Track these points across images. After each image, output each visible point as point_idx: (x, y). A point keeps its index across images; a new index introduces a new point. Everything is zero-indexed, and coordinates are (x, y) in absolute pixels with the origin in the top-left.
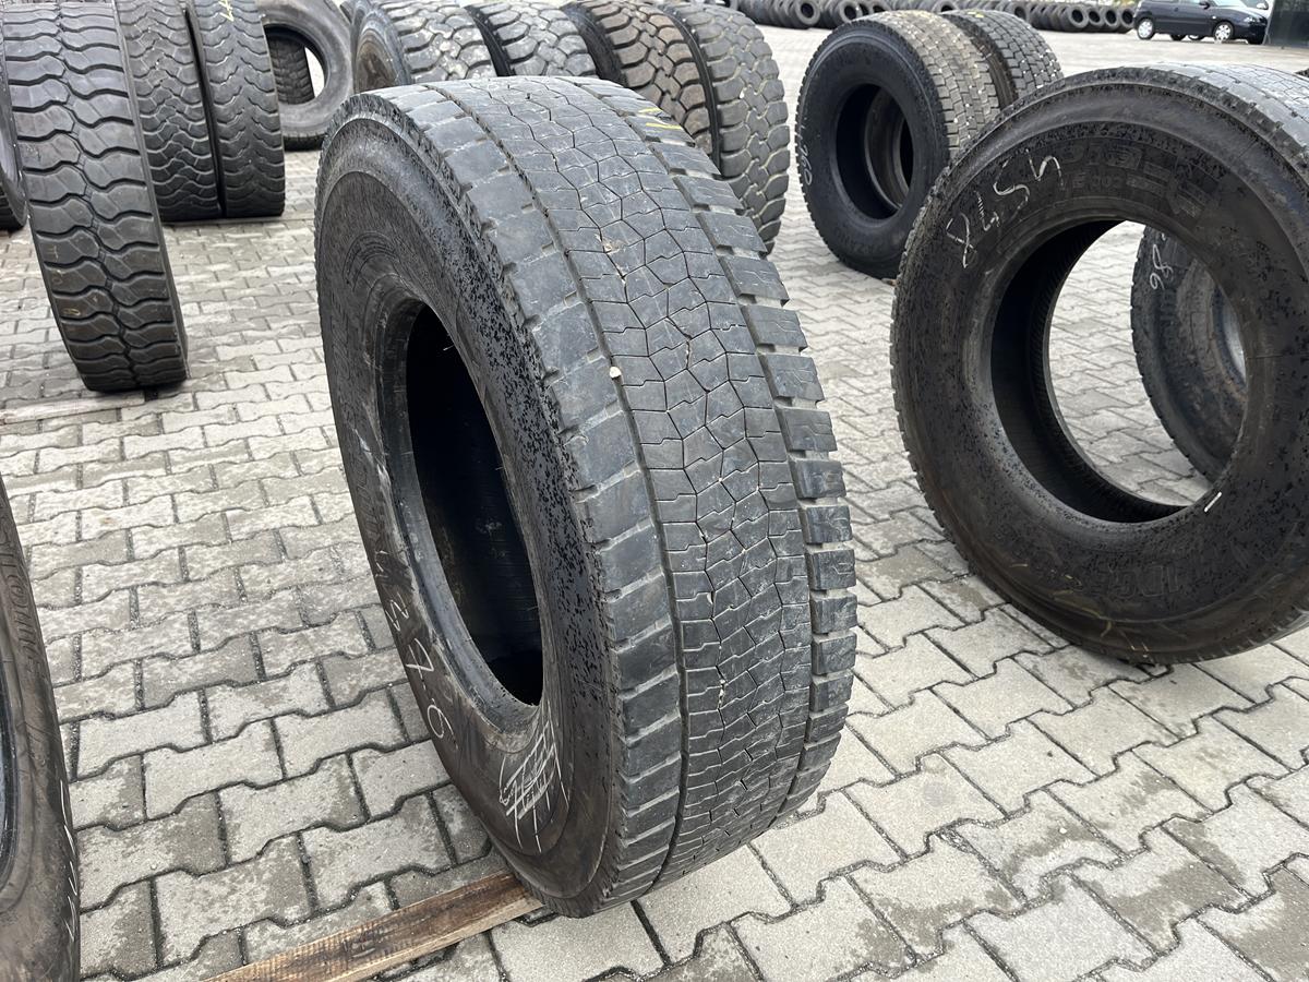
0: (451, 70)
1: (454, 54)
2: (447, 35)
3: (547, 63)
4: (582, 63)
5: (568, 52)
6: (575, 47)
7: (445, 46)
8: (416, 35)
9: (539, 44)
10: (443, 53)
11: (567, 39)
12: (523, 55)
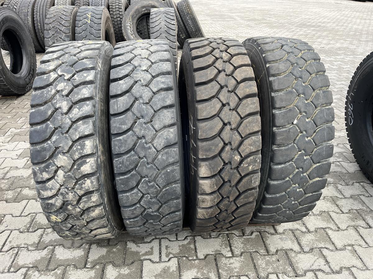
0: (58, 106)
1: (65, 93)
2: (67, 77)
3: (136, 99)
4: (163, 100)
5: (155, 90)
6: (163, 86)
7: (61, 86)
8: (45, 76)
9: (136, 82)
10: (58, 91)
11: (158, 79)
12: (119, 92)
